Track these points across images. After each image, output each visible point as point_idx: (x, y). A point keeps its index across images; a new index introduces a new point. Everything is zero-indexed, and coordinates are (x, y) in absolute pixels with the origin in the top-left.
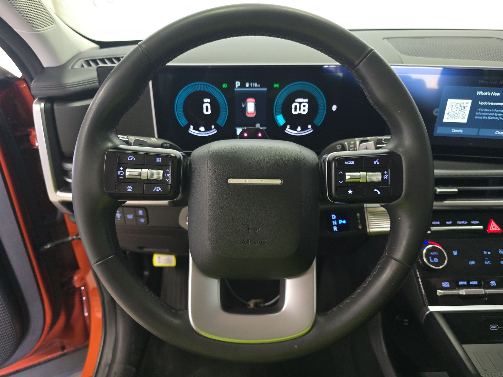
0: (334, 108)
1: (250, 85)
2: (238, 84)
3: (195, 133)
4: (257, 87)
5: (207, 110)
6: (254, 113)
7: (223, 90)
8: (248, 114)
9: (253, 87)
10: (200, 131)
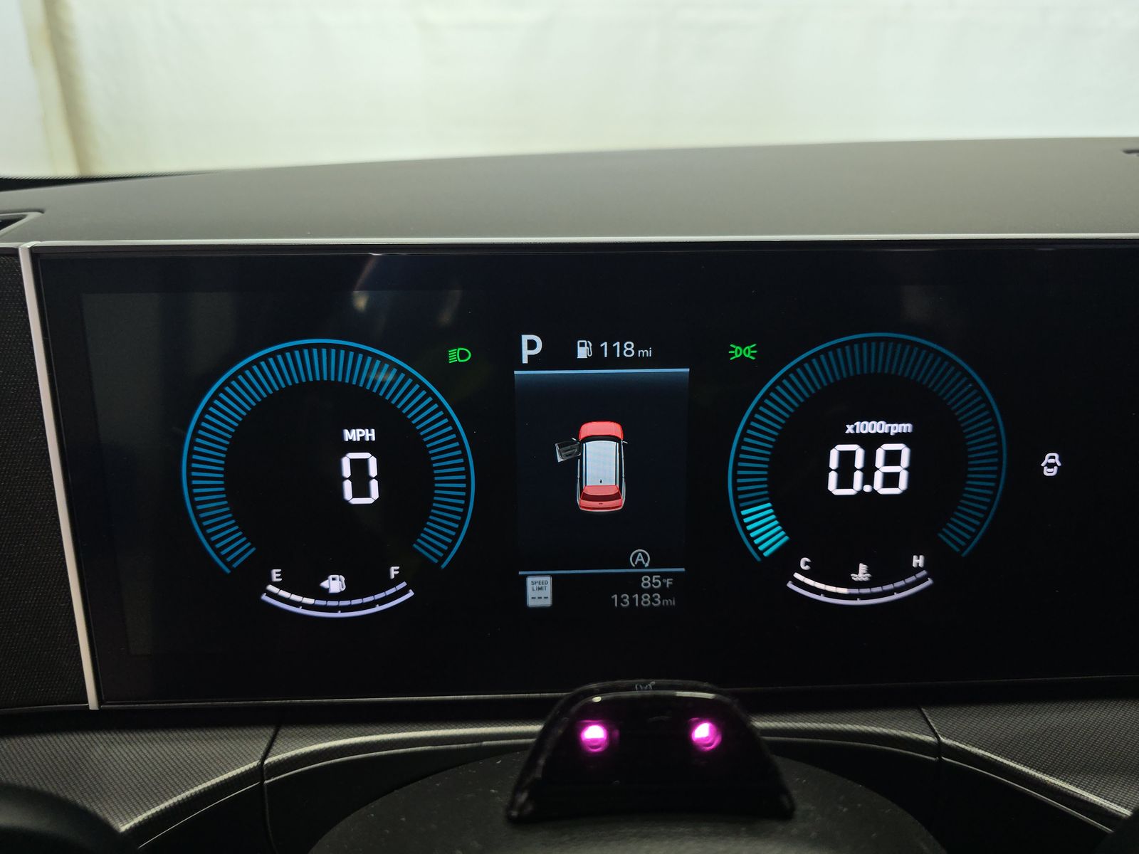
0: (1051, 464)
1: (597, 350)
2: (530, 345)
3: (299, 603)
4: (636, 362)
5: (362, 490)
6: (617, 496)
7: (445, 377)
8: (586, 497)
9: (614, 362)
10: (325, 594)
